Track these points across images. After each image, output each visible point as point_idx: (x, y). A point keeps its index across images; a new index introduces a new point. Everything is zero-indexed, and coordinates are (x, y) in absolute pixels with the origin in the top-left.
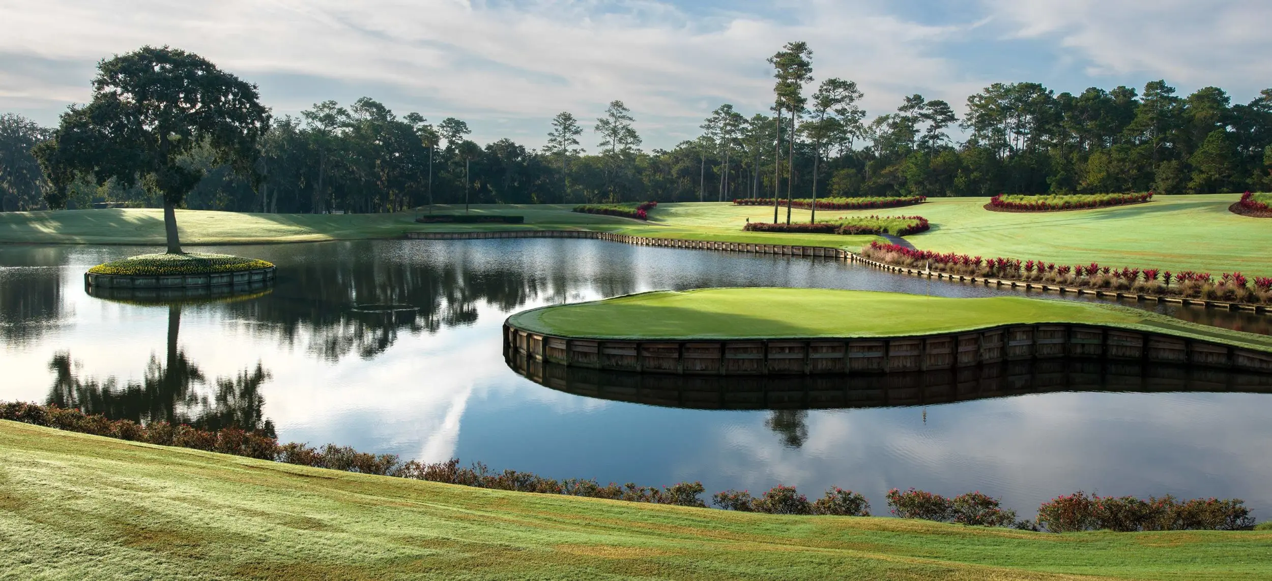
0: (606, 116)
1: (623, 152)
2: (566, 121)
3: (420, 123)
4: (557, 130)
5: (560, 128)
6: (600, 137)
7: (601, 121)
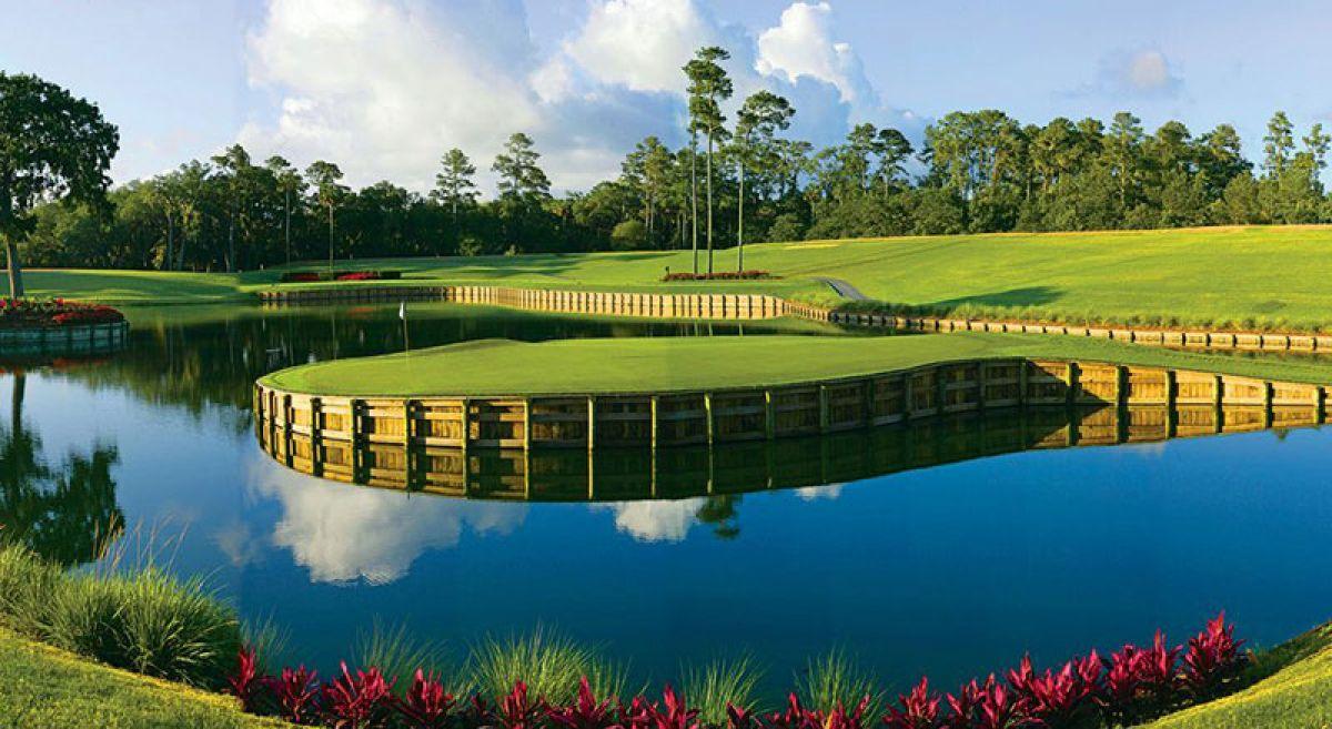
0: (505, 152)
1: (527, 195)
2: (457, 159)
3: (284, 168)
4: (447, 170)
5: (451, 168)
6: (498, 177)
7: (500, 158)
